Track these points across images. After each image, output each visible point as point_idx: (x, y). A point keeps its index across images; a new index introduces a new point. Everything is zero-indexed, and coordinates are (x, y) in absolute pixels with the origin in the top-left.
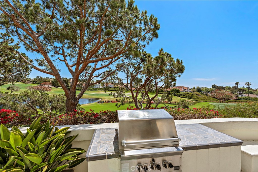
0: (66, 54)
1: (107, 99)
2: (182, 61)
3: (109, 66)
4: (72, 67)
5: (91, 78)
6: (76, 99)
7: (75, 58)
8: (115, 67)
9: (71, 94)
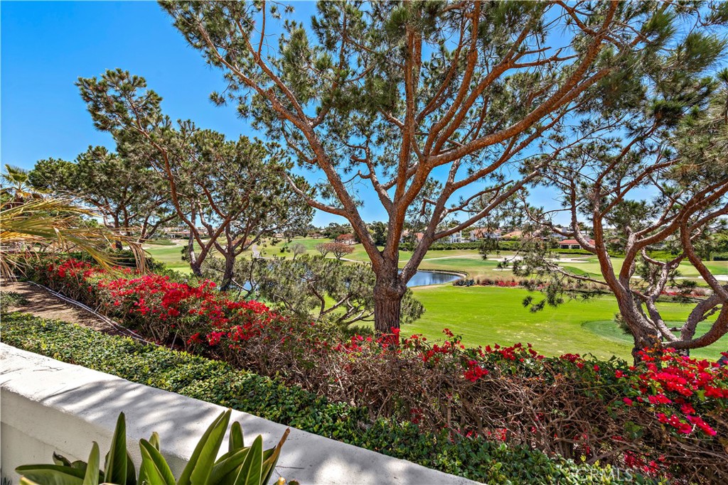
0: (375, 159)
1: (481, 273)
5: (441, 216)
6: (400, 281)
8: (518, 173)
9: (387, 267)
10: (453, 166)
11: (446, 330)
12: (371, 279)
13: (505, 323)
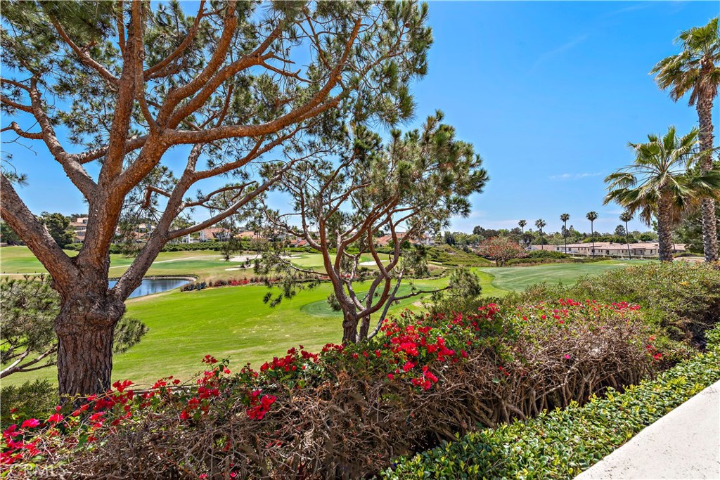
0: (51, 114)
1: (212, 276)
2: (478, 157)
3: (242, 168)
4: (82, 161)
6: (113, 299)
7: (96, 134)
8: (259, 175)
9: (87, 281)
10: (192, 152)
11: (207, 357)
12: (44, 301)
13: (241, 321)
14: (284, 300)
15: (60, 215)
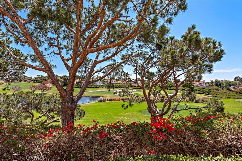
0: (62, 46)
1: (108, 97)
2: (219, 43)
3: (113, 58)
4: (68, 60)
5: (92, 74)
6: (74, 102)
8: (120, 59)
9: (68, 96)
10: (97, 54)
11: (93, 120)
12: (60, 102)
13: (116, 114)
14: (129, 107)
15: (66, 76)
